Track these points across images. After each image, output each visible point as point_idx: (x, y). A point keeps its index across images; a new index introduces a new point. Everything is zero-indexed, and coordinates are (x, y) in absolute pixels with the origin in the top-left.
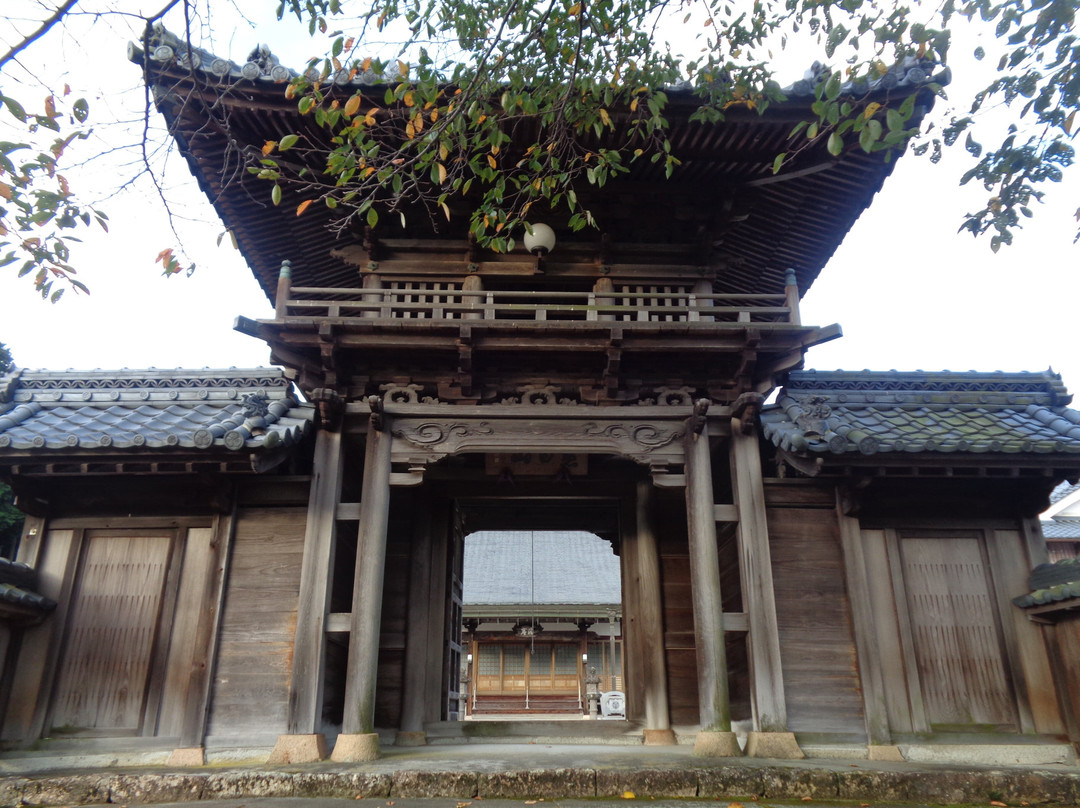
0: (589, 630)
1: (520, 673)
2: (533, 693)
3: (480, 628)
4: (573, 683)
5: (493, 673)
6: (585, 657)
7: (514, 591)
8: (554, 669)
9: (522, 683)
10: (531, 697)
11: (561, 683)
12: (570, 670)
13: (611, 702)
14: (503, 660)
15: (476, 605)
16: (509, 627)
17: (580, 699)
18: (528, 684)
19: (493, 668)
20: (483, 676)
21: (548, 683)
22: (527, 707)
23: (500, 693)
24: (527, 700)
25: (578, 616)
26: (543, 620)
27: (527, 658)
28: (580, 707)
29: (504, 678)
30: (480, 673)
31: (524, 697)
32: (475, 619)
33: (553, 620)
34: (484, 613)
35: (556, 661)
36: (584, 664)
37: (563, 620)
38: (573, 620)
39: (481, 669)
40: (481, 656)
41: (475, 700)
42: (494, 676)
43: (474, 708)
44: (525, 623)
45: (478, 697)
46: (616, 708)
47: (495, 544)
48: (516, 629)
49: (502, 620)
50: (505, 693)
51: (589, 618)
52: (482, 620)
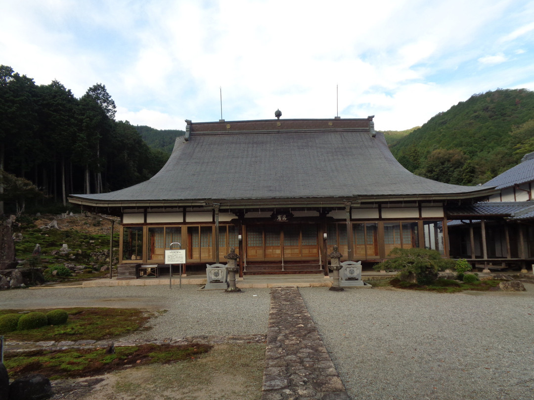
0: (328, 215)
1: (276, 245)
2: (286, 259)
3: (248, 216)
4: (315, 251)
5: (257, 245)
6: (325, 235)
7: (271, 188)
8: (301, 242)
9: (278, 251)
10: (285, 262)
11: (306, 251)
12: (313, 242)
13: (348, 269)
14: (265, 237)
15: (243, 199)
16: (268, 215)
17: (320, 263)
18: (283, 253)
19: (258, 242)
20: (251, 247)
21: (297, 251)
22: (283, 270)
23: (263, 260)
24: (283, 264)
25: (321, 206)
26: (294, 209)
27: (282, 235)
28: (321, 269)
29: (265, 249)
30: (249, 245)
31: (281, 262)
32: (243, 209)
33: (302, 209)
34: (249, 205)
35: (302, 237)
36: (325, 240)
37: (309, 209)
38: (317, 209)
39: (249, 242)
40: (249, 233)
41: (245, 265)
42: (258, 247)
43: (245, 271)
44: (281, 211)
45: (248, 263)
46: (352, 274)
47: (256, 157)
48: (274, 216)
49: (263, 210)
50: (266, 260)
51: (329, 207)
52: (248, 210)
